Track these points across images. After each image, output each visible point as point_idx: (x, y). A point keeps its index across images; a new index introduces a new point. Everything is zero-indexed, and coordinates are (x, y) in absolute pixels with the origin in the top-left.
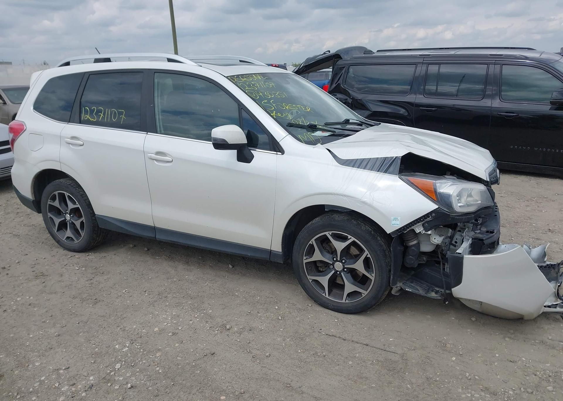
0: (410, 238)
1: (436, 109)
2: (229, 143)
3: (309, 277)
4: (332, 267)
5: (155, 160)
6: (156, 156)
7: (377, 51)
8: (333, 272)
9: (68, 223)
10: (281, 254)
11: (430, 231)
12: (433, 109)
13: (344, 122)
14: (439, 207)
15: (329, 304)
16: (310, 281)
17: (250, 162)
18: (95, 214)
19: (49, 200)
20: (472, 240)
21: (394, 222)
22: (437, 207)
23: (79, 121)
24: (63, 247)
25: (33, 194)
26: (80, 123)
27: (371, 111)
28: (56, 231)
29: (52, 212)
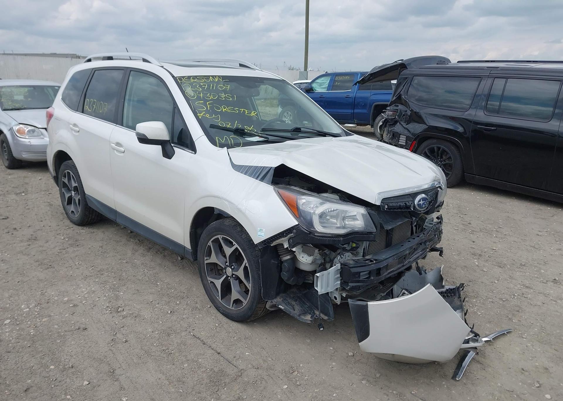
0: (282, 253)
1: (496, 128)
2: (149, 138)
3: (209, 279)
4: (224, 271)
5: (116, 150)
6: (116, 146)
7: (458, 62)
8: (225, 276)
9: (73, 199)
10: (191, 251)
11: (295, 248)
12: (493, 128)
13: (292, 130)
14: (299, 224)
15: (220, 308)
16: (209, 282)
17: (170, 159)
18: (86, 194)
19: (63, 178)
20: (341, 265)
21: (259, 233)
22: (297, 223)
23: (81, 110)
24: (70, 220)
25: (55, 171)
26: (83, 112)
27: (428, 126)
28: (66, 205)
29: (65, 188)
